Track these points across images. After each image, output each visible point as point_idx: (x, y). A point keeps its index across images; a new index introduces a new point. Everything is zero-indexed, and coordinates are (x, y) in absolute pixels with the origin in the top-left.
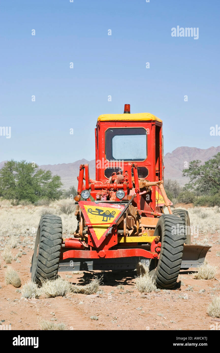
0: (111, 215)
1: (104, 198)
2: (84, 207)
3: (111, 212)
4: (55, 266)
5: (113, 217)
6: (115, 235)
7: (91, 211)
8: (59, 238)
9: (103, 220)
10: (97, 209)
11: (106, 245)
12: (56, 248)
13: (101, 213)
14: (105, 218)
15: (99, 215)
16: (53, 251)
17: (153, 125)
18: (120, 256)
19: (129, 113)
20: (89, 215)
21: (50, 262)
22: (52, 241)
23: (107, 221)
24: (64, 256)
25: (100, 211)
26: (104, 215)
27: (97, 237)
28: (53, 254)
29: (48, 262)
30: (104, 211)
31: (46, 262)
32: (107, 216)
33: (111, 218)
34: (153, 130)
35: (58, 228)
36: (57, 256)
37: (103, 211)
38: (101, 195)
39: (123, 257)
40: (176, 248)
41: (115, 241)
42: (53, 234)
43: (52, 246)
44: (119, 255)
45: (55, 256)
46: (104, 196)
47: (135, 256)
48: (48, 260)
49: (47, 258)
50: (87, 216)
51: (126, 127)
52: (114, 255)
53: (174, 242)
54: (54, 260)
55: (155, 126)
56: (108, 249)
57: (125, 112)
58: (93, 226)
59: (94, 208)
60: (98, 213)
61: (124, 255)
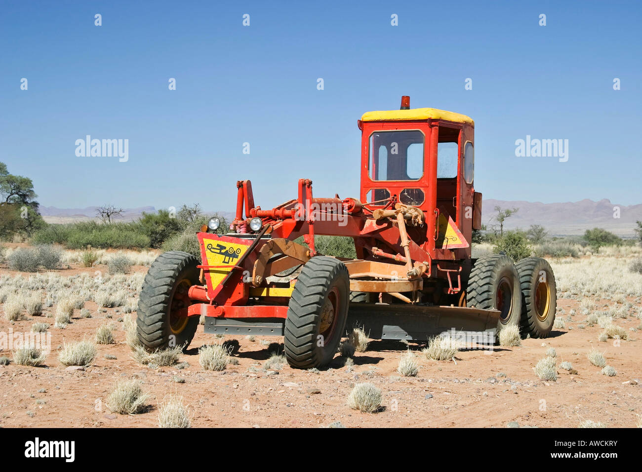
0: (234, 255)
1: (242, 230)
2: (203, 241)
3: (235, 250)
4: (157, 324)
5: (237, 257)
6: (240, 284)
7: (210, 248)
8: (166, 285)
9: (224, 262)
10: (218, 245)
11: (229, 299)
12: (157, 299)
13: (223, 251)
14: (227, 258)
15: (221, 253)
16: (153, 303)
17: (433, 126)
18: (246, 315)
19: (408, 108)
20: (208, 252)
21: (150, 317)
22: (153, 289)
23: (228, 263)
24: (189, 312)
25: (222, 248)
26: (226, 254)
27: (213, 286)
28: (152, 307)
29: (147, 318)
30: (227, 249)
31: (144, 318)
32: (230, 256)
33: (234, 258)
34: (433, 134)
35: (169, 271)
36: (159, 311)
37: (225, 248)
38: (237, 225)
39: (250, 317)
40: (304, 307)
41: (240, 293)
42: (158, 279)
43: (153, 295)
44: (244, 314)
45: (155, 310)
46: (241, 227)
47: (275, 316)
48: (146, 316)
49: (144, 312)
50: (205, 254)
51: (397, 129)
52: (235, 314)
53: (302, 298)
54: (154, 316)
55: (437, 128)
56: (231, 304)
57: (402, 108)
58: (210, 269)
59: (215, 243)
60: (218, 251)
61: (254, 314)
